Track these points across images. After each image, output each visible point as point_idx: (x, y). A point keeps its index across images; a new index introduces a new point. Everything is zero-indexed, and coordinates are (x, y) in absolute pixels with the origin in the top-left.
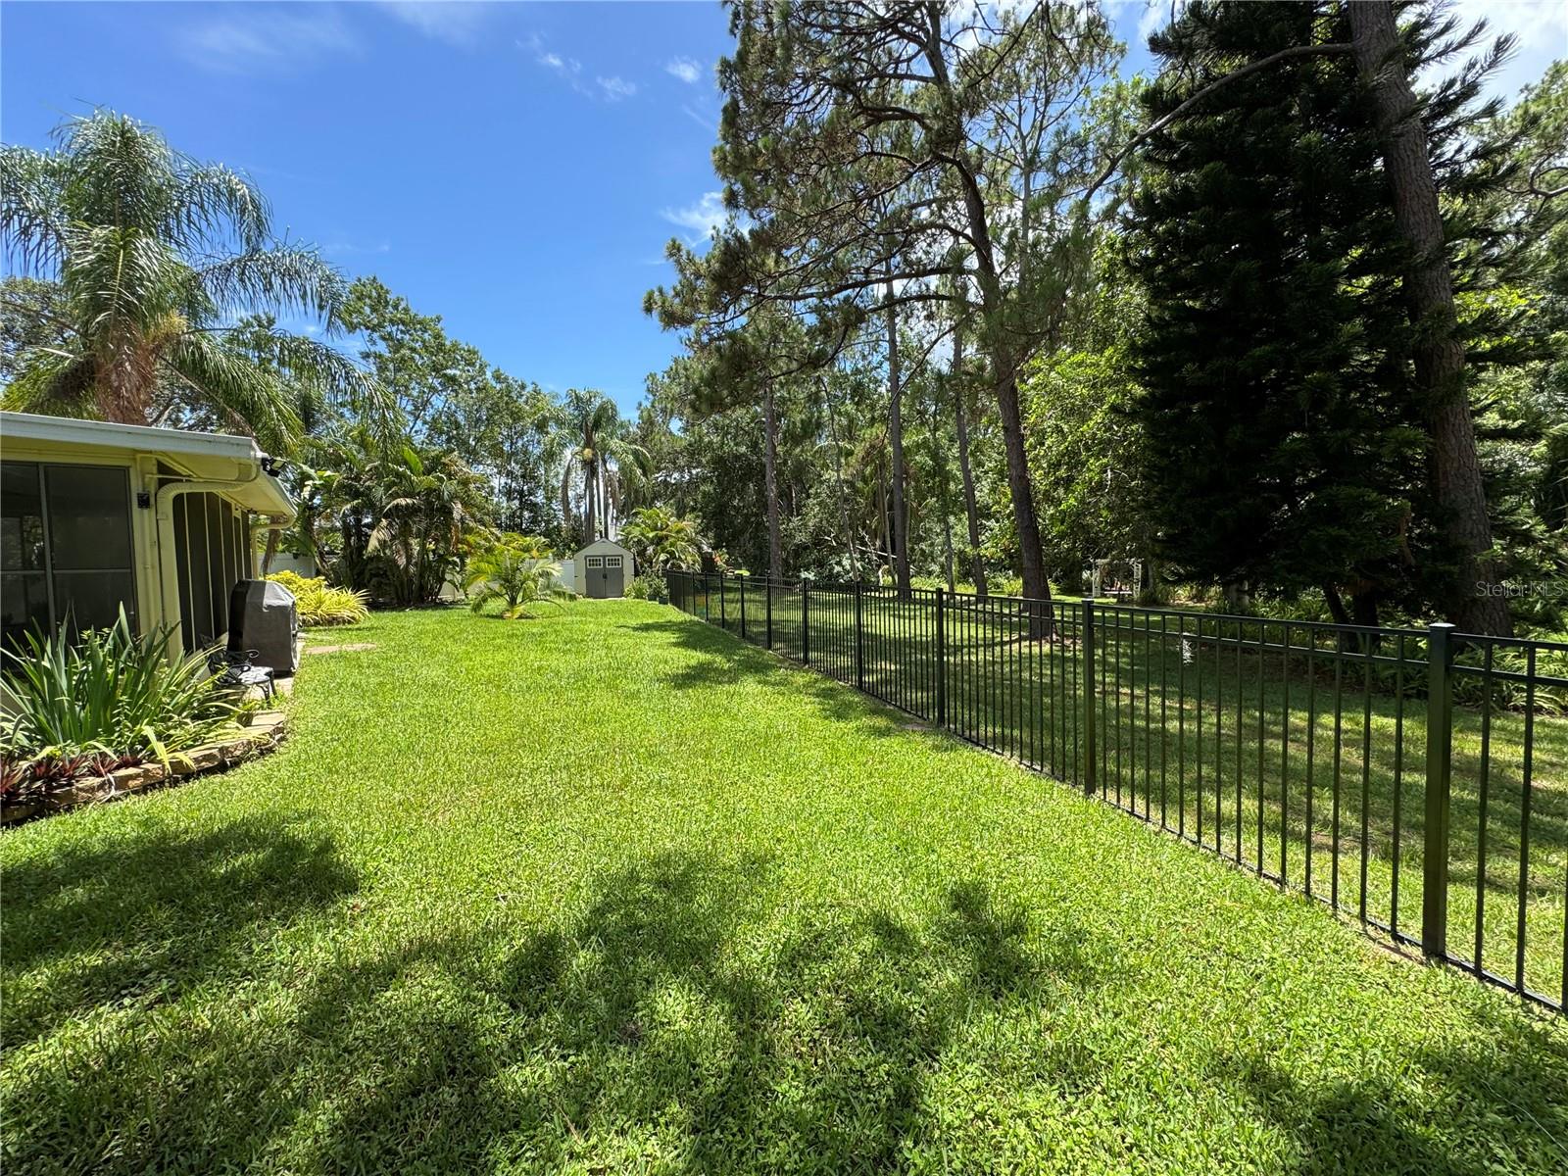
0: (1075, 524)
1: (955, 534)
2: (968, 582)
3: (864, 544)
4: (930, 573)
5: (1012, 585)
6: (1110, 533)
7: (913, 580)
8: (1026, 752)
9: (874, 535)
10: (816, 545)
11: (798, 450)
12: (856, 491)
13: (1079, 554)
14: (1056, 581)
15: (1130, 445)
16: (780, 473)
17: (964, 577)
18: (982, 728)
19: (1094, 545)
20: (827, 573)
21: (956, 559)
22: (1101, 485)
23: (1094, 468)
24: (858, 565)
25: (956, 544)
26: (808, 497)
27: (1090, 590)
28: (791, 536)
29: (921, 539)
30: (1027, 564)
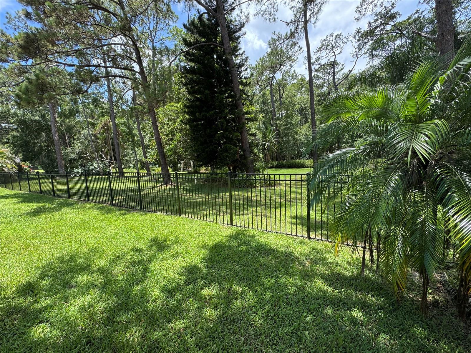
0: (174, 151)
1: (138, 154)
2: (144, 169)
3: (102, 157)
4: (130, 167)
5: (158, 170)
6: (183, 154)
7: (124, 170)
8: (165, 211)
9: (106, 154)
10: (80, 158)
11: (68, 121)
12: (97, 138)
13: (176, 160)
14: (171, 167)
15: (187, 131)
16: (59, 129)
17: (142, 168)
18: (153, 208)
19: (180, 157)
20: (87, 169)
21: (139, 162)
22: (180, 141)
23: (178, 136)
24: (101, 165)
25: (139, 158)
26: (74, 140)
27: (180, 170)
28: (68, 155)
29: (125, 156)
30: (162, 163)
